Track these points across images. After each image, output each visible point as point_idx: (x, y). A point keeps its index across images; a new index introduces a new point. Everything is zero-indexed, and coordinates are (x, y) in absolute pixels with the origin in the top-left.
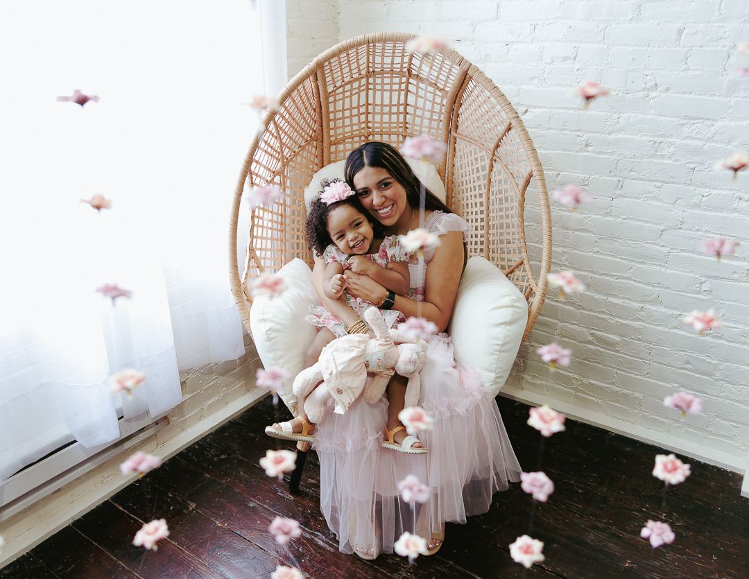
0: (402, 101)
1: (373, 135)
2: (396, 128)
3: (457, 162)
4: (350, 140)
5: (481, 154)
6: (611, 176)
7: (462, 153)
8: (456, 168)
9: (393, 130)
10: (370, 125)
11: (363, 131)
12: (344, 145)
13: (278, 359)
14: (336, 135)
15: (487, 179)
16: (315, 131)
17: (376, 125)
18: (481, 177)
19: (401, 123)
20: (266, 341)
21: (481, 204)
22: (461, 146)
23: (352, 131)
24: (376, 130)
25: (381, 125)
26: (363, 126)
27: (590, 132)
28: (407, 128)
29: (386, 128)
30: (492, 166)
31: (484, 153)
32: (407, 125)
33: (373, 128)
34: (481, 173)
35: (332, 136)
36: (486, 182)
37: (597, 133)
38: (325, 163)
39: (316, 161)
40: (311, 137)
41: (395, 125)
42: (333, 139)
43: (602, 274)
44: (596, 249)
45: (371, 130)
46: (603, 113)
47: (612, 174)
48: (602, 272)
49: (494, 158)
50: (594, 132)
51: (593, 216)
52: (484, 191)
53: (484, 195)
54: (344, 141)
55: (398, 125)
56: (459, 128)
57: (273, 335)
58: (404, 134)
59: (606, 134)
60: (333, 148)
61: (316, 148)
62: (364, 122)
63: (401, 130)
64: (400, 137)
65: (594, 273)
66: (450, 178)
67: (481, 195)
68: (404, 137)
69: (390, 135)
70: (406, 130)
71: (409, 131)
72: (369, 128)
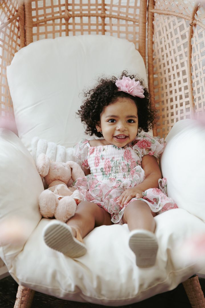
1: (74, 17)
2: (95, 10)
3: (157, 39)
4: (51, 22)
5: (180, 24)
7: (160, 28)
8: (155, 44)
9: (92, 12)
10: (70, 8)
11: (63, 13)
12: (46, 27)
14: (37, 16)
15: (188, 46)
16: (17, 11)
17: (76, 8)
18: (182, 47)
19: (100, 5)
21: (184, 73)
22: (160, 22)
23: (53, 13)
24: (76, 13)
25: (81, 7)
26: (63, 8)
28: (106, 10)
29: (85, 10)
30: (192, 32)
31: (183, 22)
32: (106, 7)
33: (73, 10)
34: (182, 42)
35: (34, 17)
36: (187, 49)
38: (27, 42)
39: (19, 41)
40: (13, 16)
41: (94, 7)
42: (35, 20)
45: (71, 13)
49: (194, 22)
52: (186, 59)
53: (186, 63)
54: (46, 23)
55: (97, 6)
56: (156, 4)
58: (103, 15)
60: (35, 29)
61: (18, 28)
62: (64, 5)
63: (100, 12)
64: (100, 18)
66: (150, 55)
67: (182, 65)
68: (103, 18)
69: (89, 17)
70: (105, 12)
71: (107, 13)
72: (69, 10)
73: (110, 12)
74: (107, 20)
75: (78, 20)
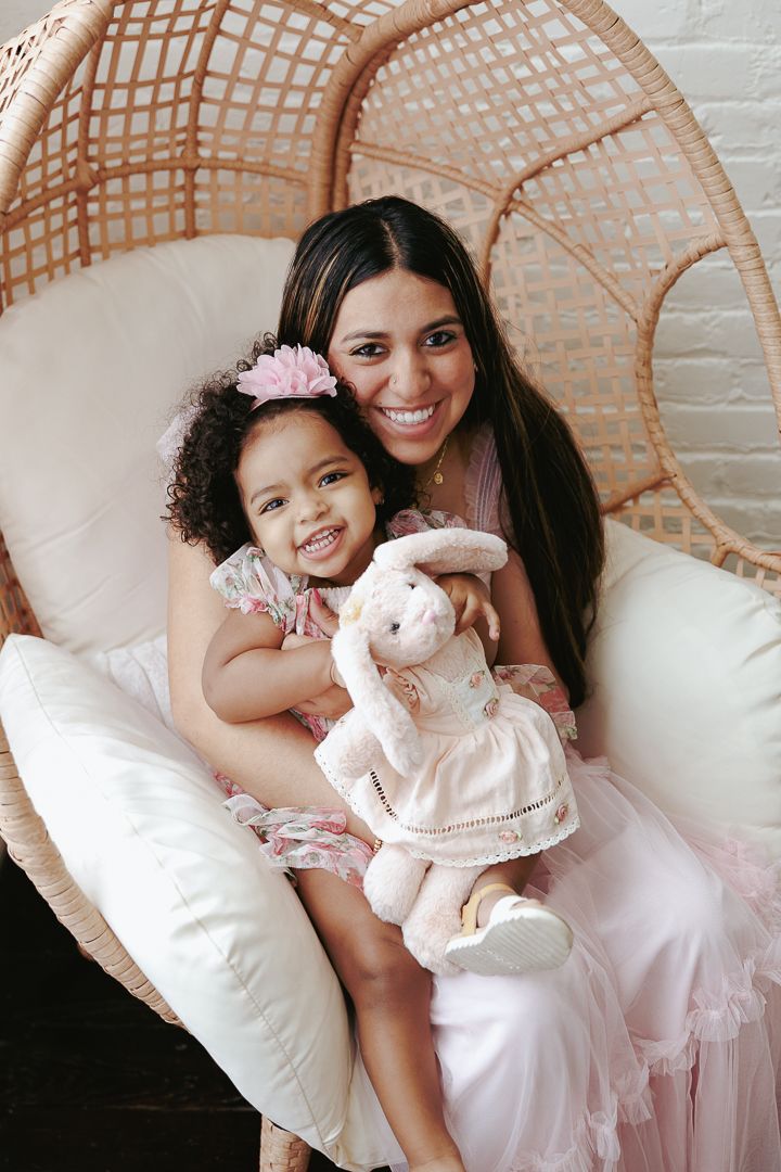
0: (192, 65)
1: (104, 181)
2: (167, 147)
6: (769, 207)
9: (157, 156)
10: (93, 150)
11: (72, 171)
13: (281, 1029)
17: (110, 148)
19: (184, 129)
20: (234, 988)
24: (109, 164)
25: (125, 144)
26: (73, 155)
27: (712, 99)
28: (198, 143)
29: (138, 152)
32: (201, 136)
33: (102, 158)
37: (729, 98)
41: (166, 140)
43: (752, 451)
44: (738, 392)
45: (95, 167)
46: (745, 46)
47: (769, 202)
48: (752, 445)
49: (511, 205)
50: (722, 99)
51: (726, 314)
55: (172, 137)
56: (363, 127)
57: (250, 960)
58: (190, 163)
59: (753, 99)
63: (180, 151)
64: (179, 174)
65: (732, 450)
68: (191, 171)
69: (149, 173)
70: (196, 152)
71: (204, 153)
72: (89, 159)
73: (213, 152)
74: (202, 176)
75: (114, 186)
